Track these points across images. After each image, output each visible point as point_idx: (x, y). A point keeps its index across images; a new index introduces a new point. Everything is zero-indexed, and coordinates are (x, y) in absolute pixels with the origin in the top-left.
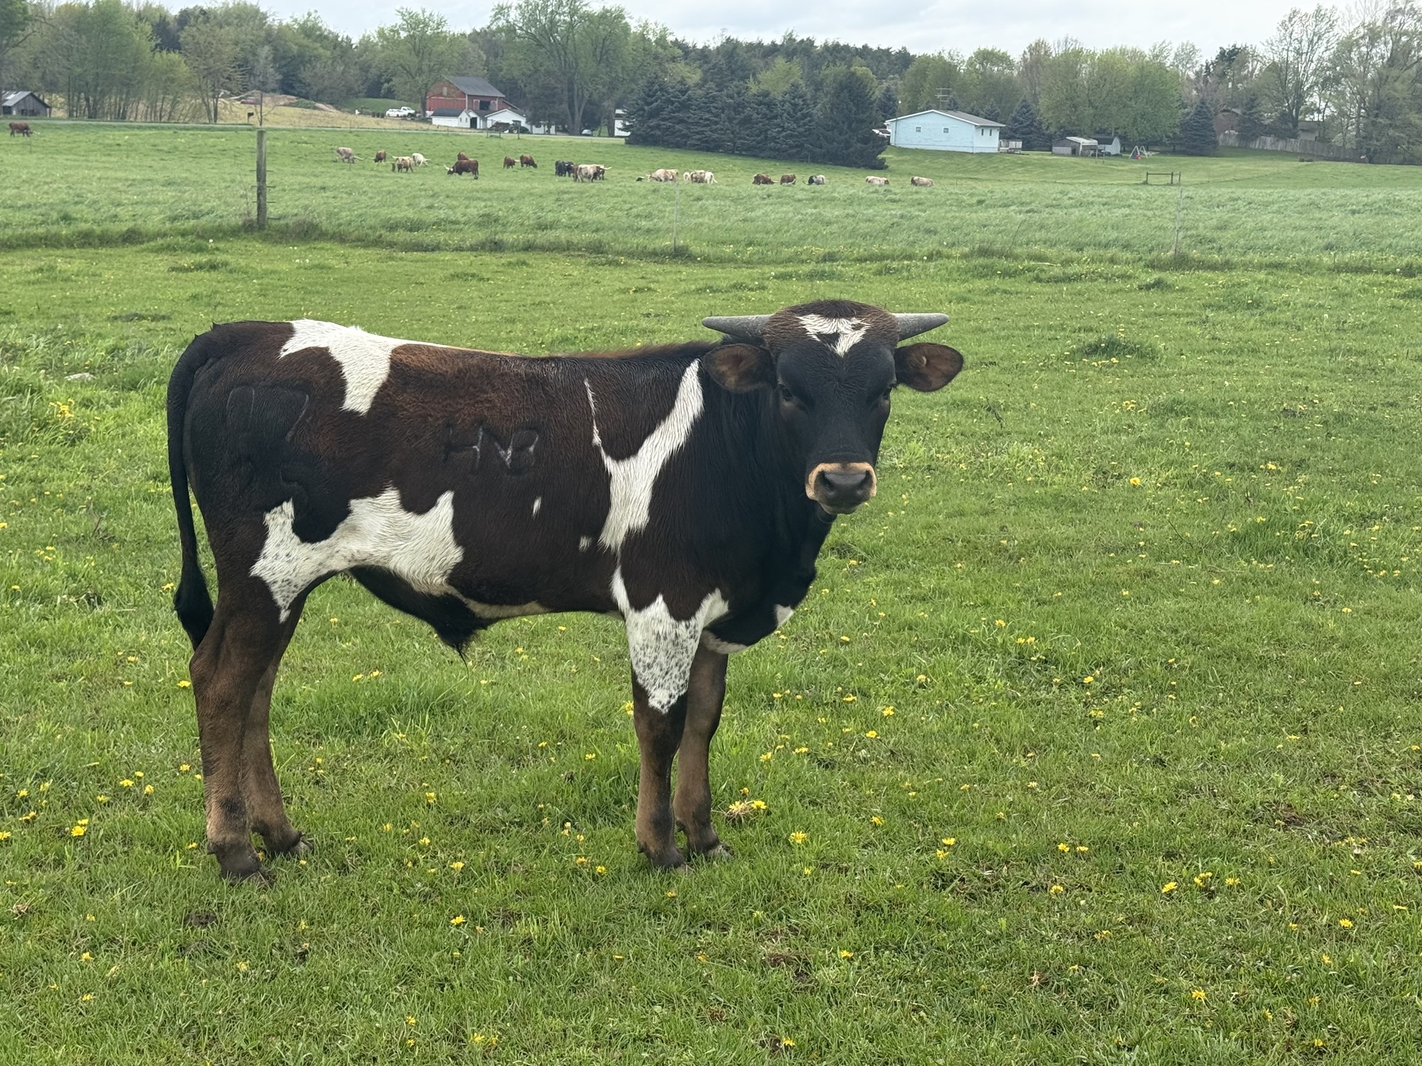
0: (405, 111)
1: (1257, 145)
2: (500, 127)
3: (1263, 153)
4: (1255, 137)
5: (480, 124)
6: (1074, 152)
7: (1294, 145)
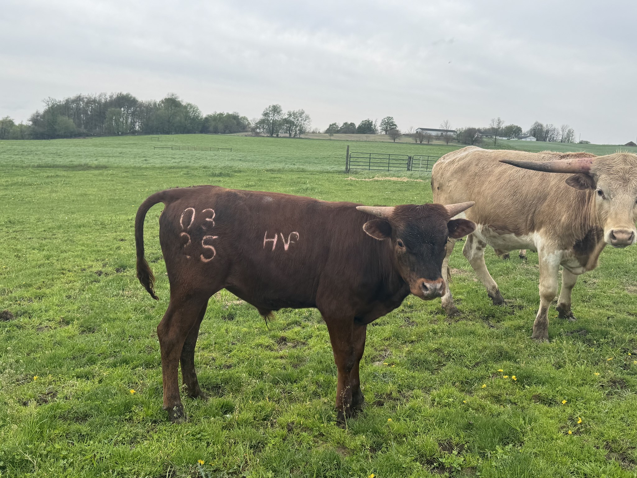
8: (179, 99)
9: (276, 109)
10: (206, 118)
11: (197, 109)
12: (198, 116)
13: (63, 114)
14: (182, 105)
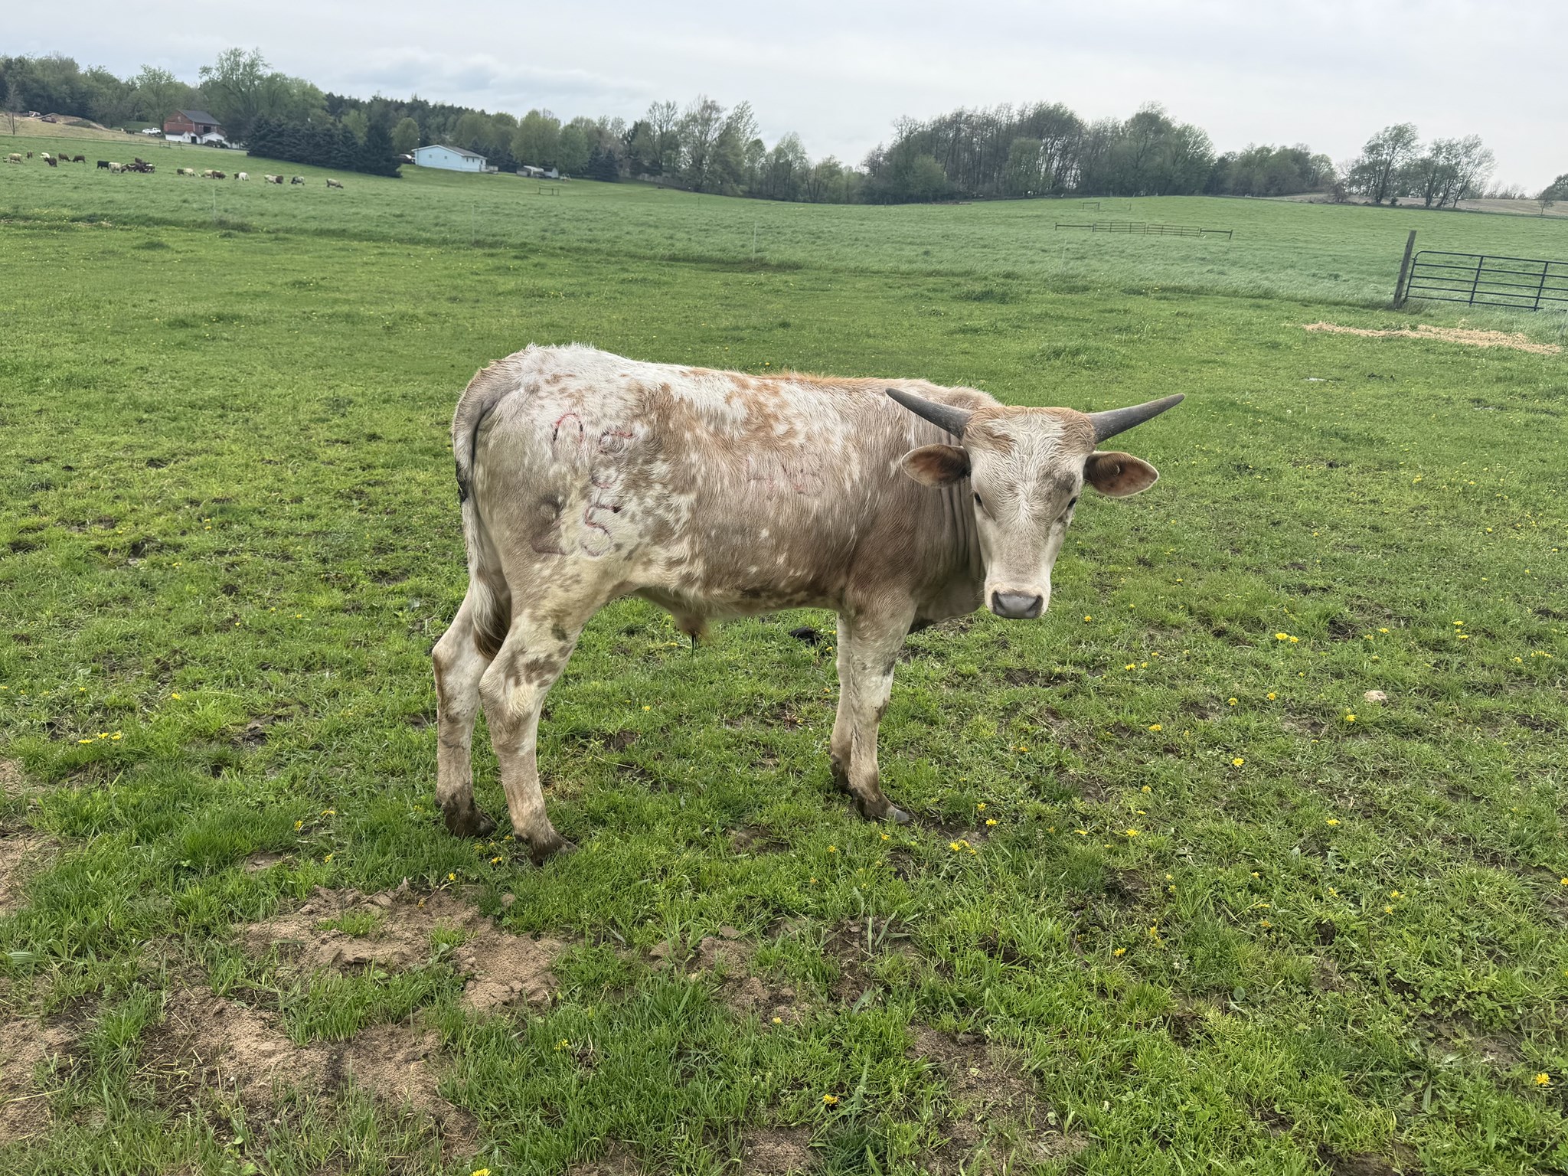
0: (155, 131)
1: (640, 178)
2: (210, 143)
3: (643, 182)
4: (639, 173)
5: (198, 141)
6: (529, 175)
7: (659, 179)
8: (1167, 115)
9: (1400, 136)
10: (1222, 160)
11: (1206, 138)
12: (1204, 155)
13: (926, 151)
14: (1174, 129)
